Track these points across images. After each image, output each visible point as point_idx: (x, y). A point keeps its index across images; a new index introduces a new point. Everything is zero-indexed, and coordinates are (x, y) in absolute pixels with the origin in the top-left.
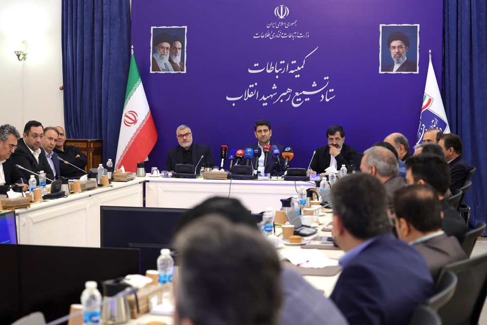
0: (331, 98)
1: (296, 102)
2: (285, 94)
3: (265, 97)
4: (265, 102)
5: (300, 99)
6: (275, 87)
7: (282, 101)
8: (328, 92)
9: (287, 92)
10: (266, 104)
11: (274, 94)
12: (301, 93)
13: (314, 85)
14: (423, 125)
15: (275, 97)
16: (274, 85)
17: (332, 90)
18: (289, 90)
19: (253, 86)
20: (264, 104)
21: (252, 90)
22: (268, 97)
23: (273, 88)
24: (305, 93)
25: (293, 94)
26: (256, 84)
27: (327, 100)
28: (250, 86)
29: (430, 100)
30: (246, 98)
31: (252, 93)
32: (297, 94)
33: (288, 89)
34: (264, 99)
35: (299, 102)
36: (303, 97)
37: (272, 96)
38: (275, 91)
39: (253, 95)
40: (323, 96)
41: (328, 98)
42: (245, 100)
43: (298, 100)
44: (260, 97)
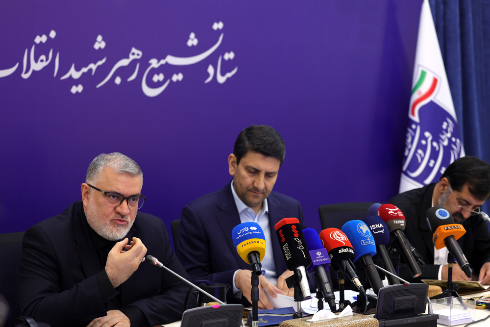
0: (229, 75)
1: (152, 85)
2: (124, 62)
3: (78, 69)
4: (76, 82)
5: (161, 77)
6: (100, 44)
7: (118, 81)
8: (223, 60)
9: (132, 57)
10: (80, 88)
11: (100, 63)
12: (163, 62)
13: (193, 41)
14: (427, 134)
15: (103, 71)
16: (100, 38)
17: (229, 56)
18: (136, 54)
19: (44, 39)
20: (74, 90)
21: (42, 50)
22: (85, 70)
23: (97, 46)
24: (172, 60)
25: (144, 62)
26: (53, 34)
27: (221, 79)
28: (38, 40)
29: (435, 81)
30: (27, 72)
31: (43, 57)
32: (154, 63)
33: (134, 50)
34: (74, 73)
35: (159, 84)
36: (169, 70)
37: (93, 67)
38: (100, 54)
39: (45, 64)
40: (211, 70)
41: (223, 74)
42: (25, 76)
43: (157, 78)
44: (64, 69)
